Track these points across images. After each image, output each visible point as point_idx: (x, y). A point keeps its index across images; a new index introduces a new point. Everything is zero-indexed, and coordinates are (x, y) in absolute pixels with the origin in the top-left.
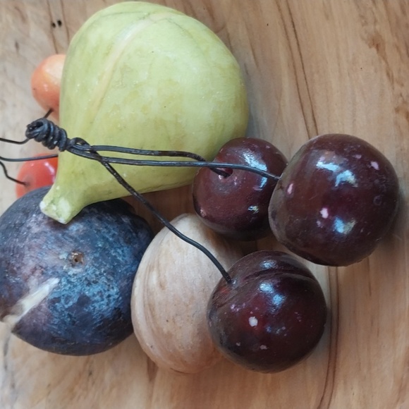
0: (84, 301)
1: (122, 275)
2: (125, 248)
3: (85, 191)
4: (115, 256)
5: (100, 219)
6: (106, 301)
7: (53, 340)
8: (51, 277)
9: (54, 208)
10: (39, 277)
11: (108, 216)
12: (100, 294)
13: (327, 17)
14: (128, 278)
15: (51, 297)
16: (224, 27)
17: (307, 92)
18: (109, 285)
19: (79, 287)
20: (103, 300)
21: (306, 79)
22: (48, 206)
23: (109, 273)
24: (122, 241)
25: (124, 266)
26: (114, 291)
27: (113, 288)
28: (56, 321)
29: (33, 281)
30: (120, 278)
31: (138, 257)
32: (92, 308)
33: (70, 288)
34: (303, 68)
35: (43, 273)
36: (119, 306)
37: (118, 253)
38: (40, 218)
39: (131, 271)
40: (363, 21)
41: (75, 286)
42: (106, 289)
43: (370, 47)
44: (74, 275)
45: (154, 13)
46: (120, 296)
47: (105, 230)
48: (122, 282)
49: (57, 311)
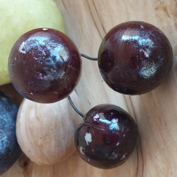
1: (8, 129)
2: (7, 114)
4: (3, 119)
6: (1, 144)
14: (11, 130)
17: (98, 16)
18: (2, 135)
21: (96, 9)
23: (1, 129)
24: (5, 110)
25: (8, 123)
27: (4, 136)
30: (7, 131)
31: (15, 118)
34: (94, 4)
36: (9, 146)
37: (4, 117)
39: (12, 126)
46: (9, 140)
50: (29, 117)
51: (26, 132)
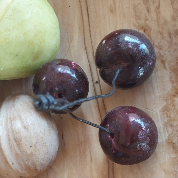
13: (112, 12)
40: (137, 18)
50: (12, 128)
51: (9, 144)
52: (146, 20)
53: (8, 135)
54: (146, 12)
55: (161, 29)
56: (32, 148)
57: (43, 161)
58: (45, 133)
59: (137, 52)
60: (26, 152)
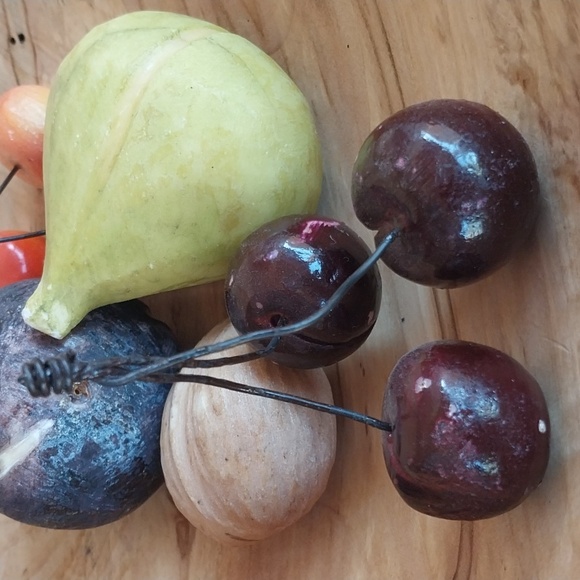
0: (91, 450)
1: (144, 410)
3: (91, 291)
5: (108, 329)
6: (122, 448)
7: (47, 509)
8: (42, 418)
9: (45, 316)
10: (24, 419)
11: (119, 324)
12: (114, 439)
13: (443, 39)
14: (153, 414)
15: (43, 448)
16: (279, 47)
18: (126, 426)
19: (84, 431)
20: (118, 448)
22: (36, 314)
23: (125, 408)
25: (146, 396)
26: (134, 434)
27: (132, 429)
28: (52, 482)
29: (16, 426)
30: (142, 414)
32: (103, 460)
33: (70, 433)
35: (30, 413)
36: (141, 454)
38: (20, 331)
39: (156, 403)
40: (502, 47)
41: (78, 430)
42: (122, 432)
43: (512, 84)
44: (76, 413)
45: (185, 29)
46: (142, 439)
47: (116, 345)
48: (144, 420)
49: (53, 467)
50: (192, 411)
51: (188, 452)
52: (522, 48)
53: (186, 430)
54: (514, 23)
55: (556, 75)
56: (228, 464)
57: (263, 497)
58: (263, 424)
59: (420, 177)
60: (218, 472)
